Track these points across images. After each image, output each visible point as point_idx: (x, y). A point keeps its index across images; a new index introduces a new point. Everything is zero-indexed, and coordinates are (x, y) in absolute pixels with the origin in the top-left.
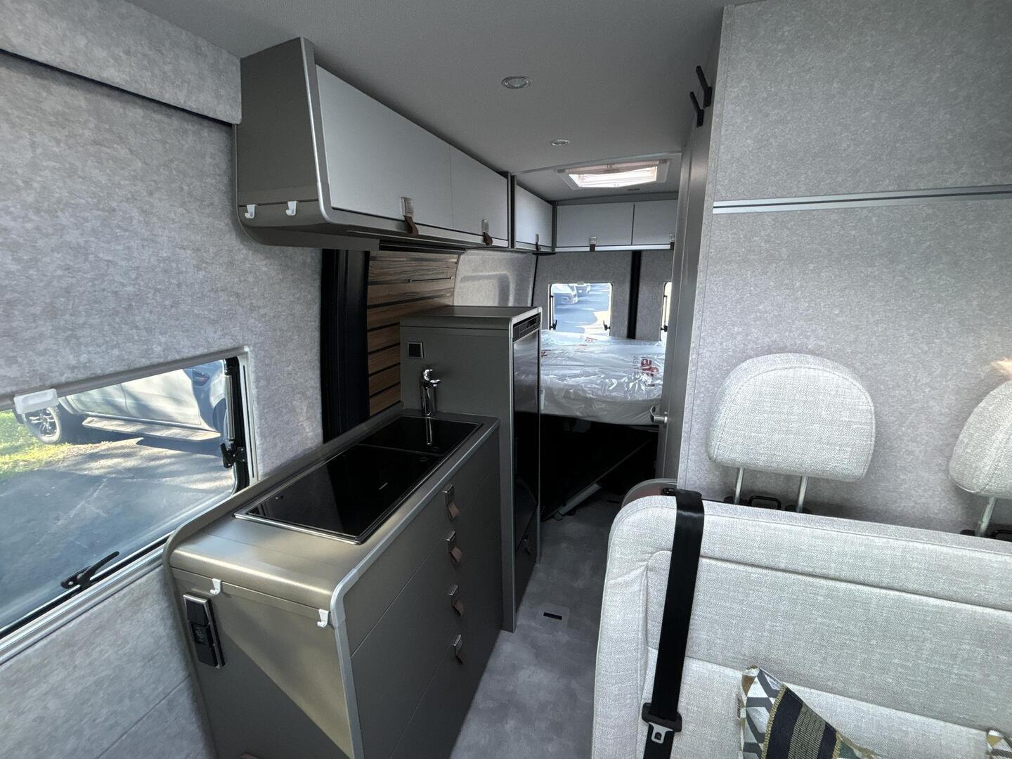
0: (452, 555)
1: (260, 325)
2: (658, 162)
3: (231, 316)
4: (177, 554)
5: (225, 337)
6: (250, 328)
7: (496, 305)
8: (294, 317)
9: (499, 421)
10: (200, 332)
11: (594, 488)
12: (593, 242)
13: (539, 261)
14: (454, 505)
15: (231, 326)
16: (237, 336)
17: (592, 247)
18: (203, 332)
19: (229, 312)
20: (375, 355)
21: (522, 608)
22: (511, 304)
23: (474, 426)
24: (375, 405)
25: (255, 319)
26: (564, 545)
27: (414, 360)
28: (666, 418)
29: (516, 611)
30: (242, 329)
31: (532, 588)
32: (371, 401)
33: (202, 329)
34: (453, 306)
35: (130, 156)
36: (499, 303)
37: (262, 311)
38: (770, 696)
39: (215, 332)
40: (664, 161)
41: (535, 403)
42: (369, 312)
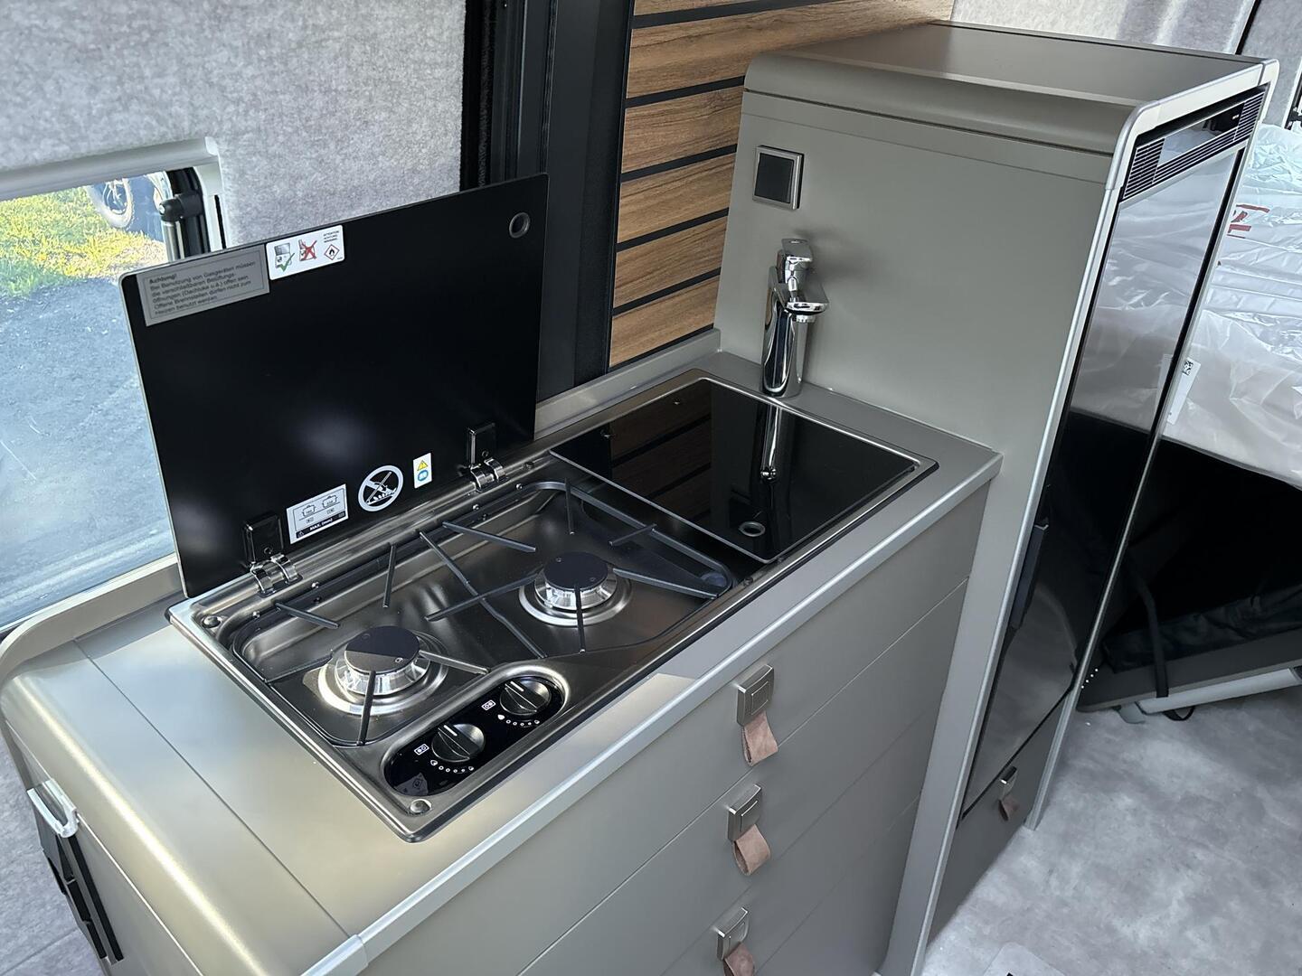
0: (737, 848)
1: (249, 71)
3: (146, 35)
4: (16, 689)
5: (126, 108)
6: (215, 80)
7: (1111, 34)
8: (374, 50)
9: (998, 464)
10: (39, 89)
11: (1278, 677)
14: (765, 724)
15: (147, 72)
16: (170, 104)
18: (49, 86)
19: (136, 24)
20: (647, 182)
21: (950, 936)
22: (1162, 39)
23: (906, 465)
24: (628, 338)
25: (234, 49)
26: (1125, 801)
27: (770, 211)
29: (934, 934)
30: (187, 83)
31: (992, 889)
32: (619, 325)
33: (47, 77)
34: (950, 25)
36: (1123, 30)
37: (256, 25)
39: (94, 89)
41: (1152, 398)
42: (638, 38)
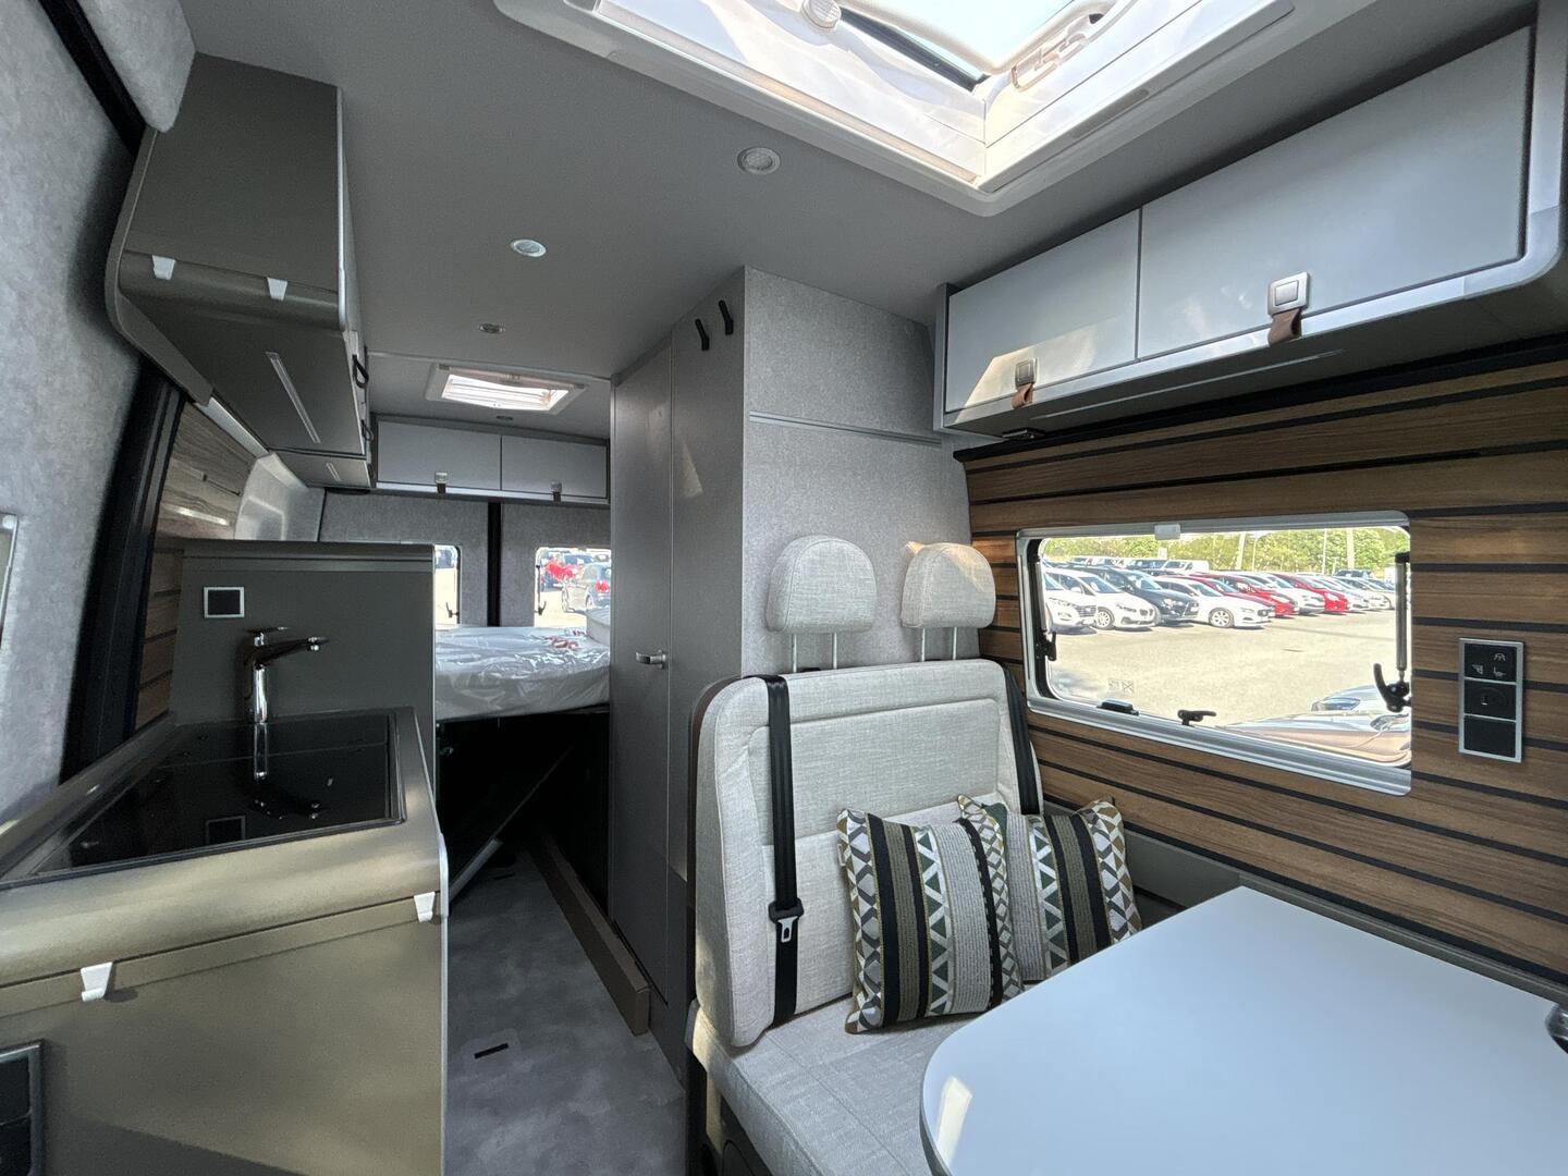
2: (571, 386)
11: (492, 845)
12: (442, 481)
13: (329, 503)
17: (441, 487)
25: (41, 464)
28: (664, 657)
32: (141, 698)
35: (14, 100)
37: (50, 455)
38: (861, 823)
40: (580, 386)
